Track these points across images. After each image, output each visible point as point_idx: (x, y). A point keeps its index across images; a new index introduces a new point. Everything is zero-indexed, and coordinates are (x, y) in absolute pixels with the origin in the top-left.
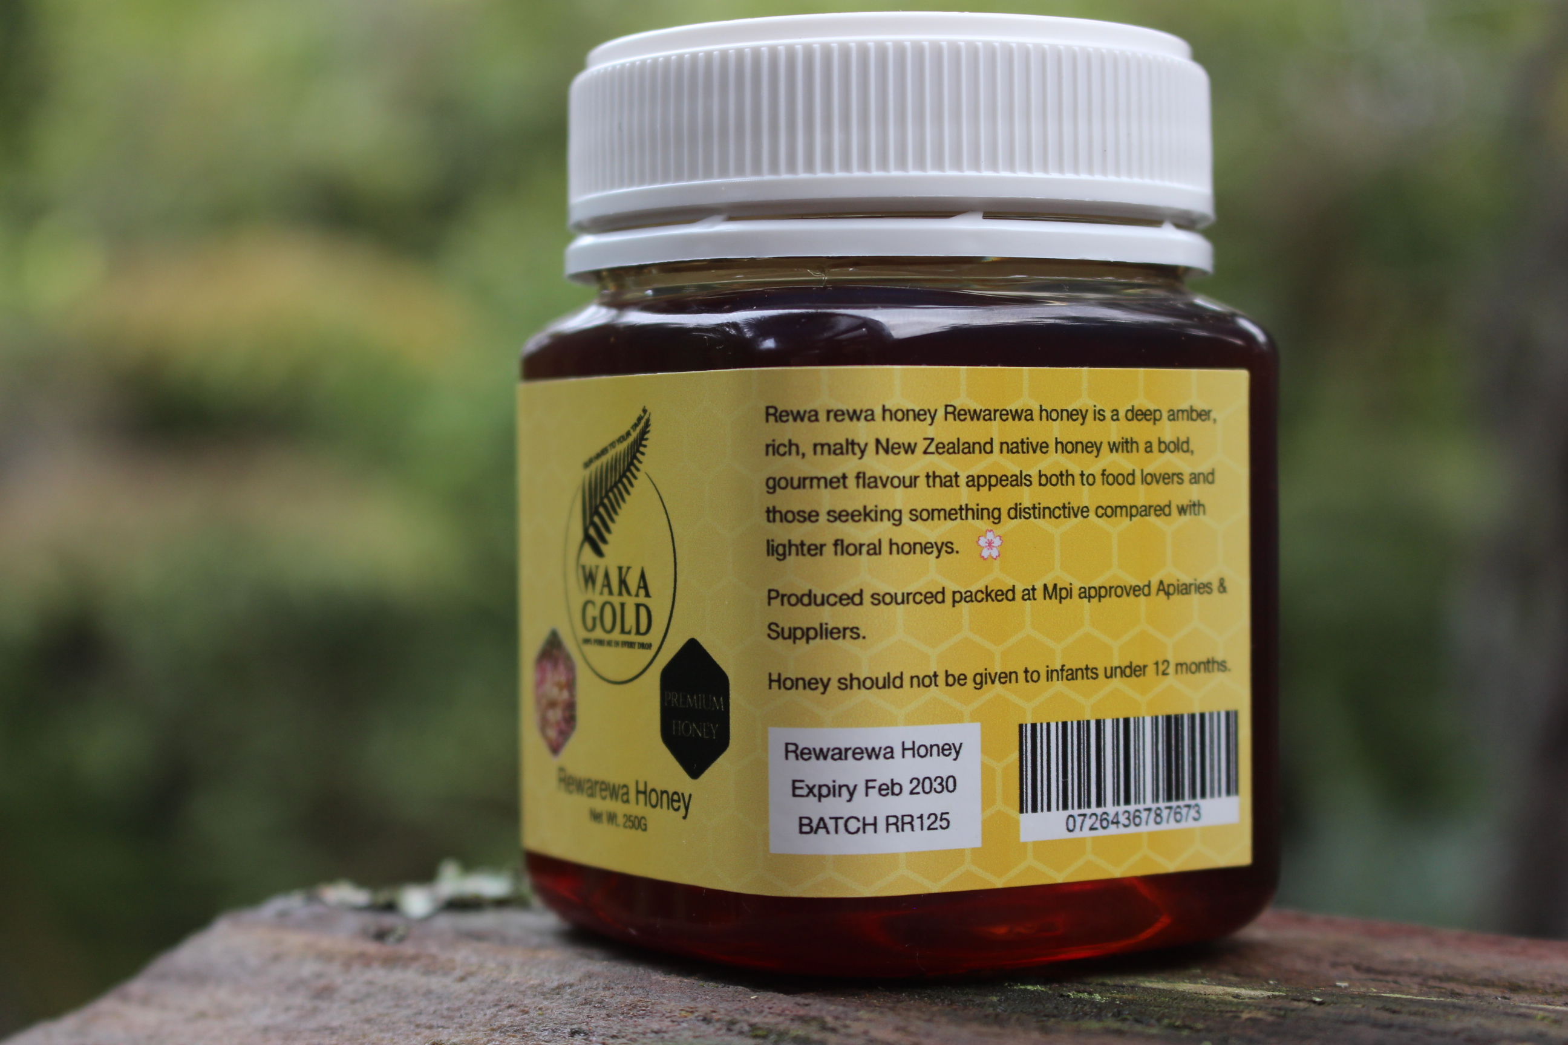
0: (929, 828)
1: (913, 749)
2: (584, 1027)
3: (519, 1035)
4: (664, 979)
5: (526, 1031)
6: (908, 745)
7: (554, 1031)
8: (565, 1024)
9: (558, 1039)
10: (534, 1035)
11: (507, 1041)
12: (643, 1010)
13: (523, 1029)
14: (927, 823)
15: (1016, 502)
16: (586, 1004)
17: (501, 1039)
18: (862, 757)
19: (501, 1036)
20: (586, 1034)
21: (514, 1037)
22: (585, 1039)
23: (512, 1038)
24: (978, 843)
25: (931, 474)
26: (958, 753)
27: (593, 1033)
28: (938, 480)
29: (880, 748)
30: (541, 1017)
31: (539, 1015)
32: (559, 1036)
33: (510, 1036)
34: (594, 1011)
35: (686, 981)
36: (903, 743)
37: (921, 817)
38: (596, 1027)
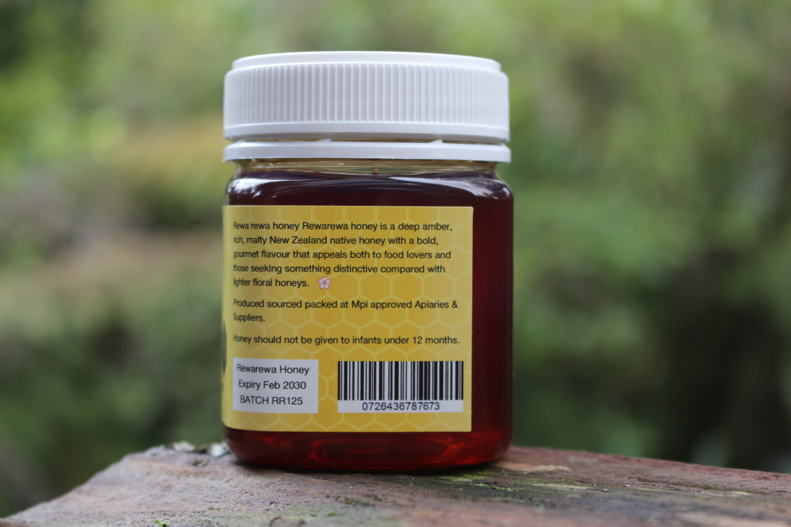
0: (293, 404)
1: (285, 369)
2: (276, 501)
3: (248, 505)
4: (315, 480)
5: (251, 503)
6: (283, 367)
7: (263, 503)
8: (268, 500)
9: (264, 506)
10: (254, 505)
11: (243, 507)
12: (302, 493)
13: (250, 502)
14: (291, 401)
15: (338, 265)
16: (278, 491)
17: (240, 506)
18: (263, 372)
19: (240, 505)
20: (276, 504)
21: (246, 505)
22: (276, 506)
23: (245, 506)
24: (316, 411)
25: (296, 252)
26: (307, 372)
27: (279, 503)
28: (299, 254)
29: (270, 368)
30: (259, 497)
31: (258, 496)
32: (264, 505)
33: (244, 505)
34: (282, 494)
35: (324, 481)
36: (281, 367)
37: (289, 399)
38: (281, 500)
